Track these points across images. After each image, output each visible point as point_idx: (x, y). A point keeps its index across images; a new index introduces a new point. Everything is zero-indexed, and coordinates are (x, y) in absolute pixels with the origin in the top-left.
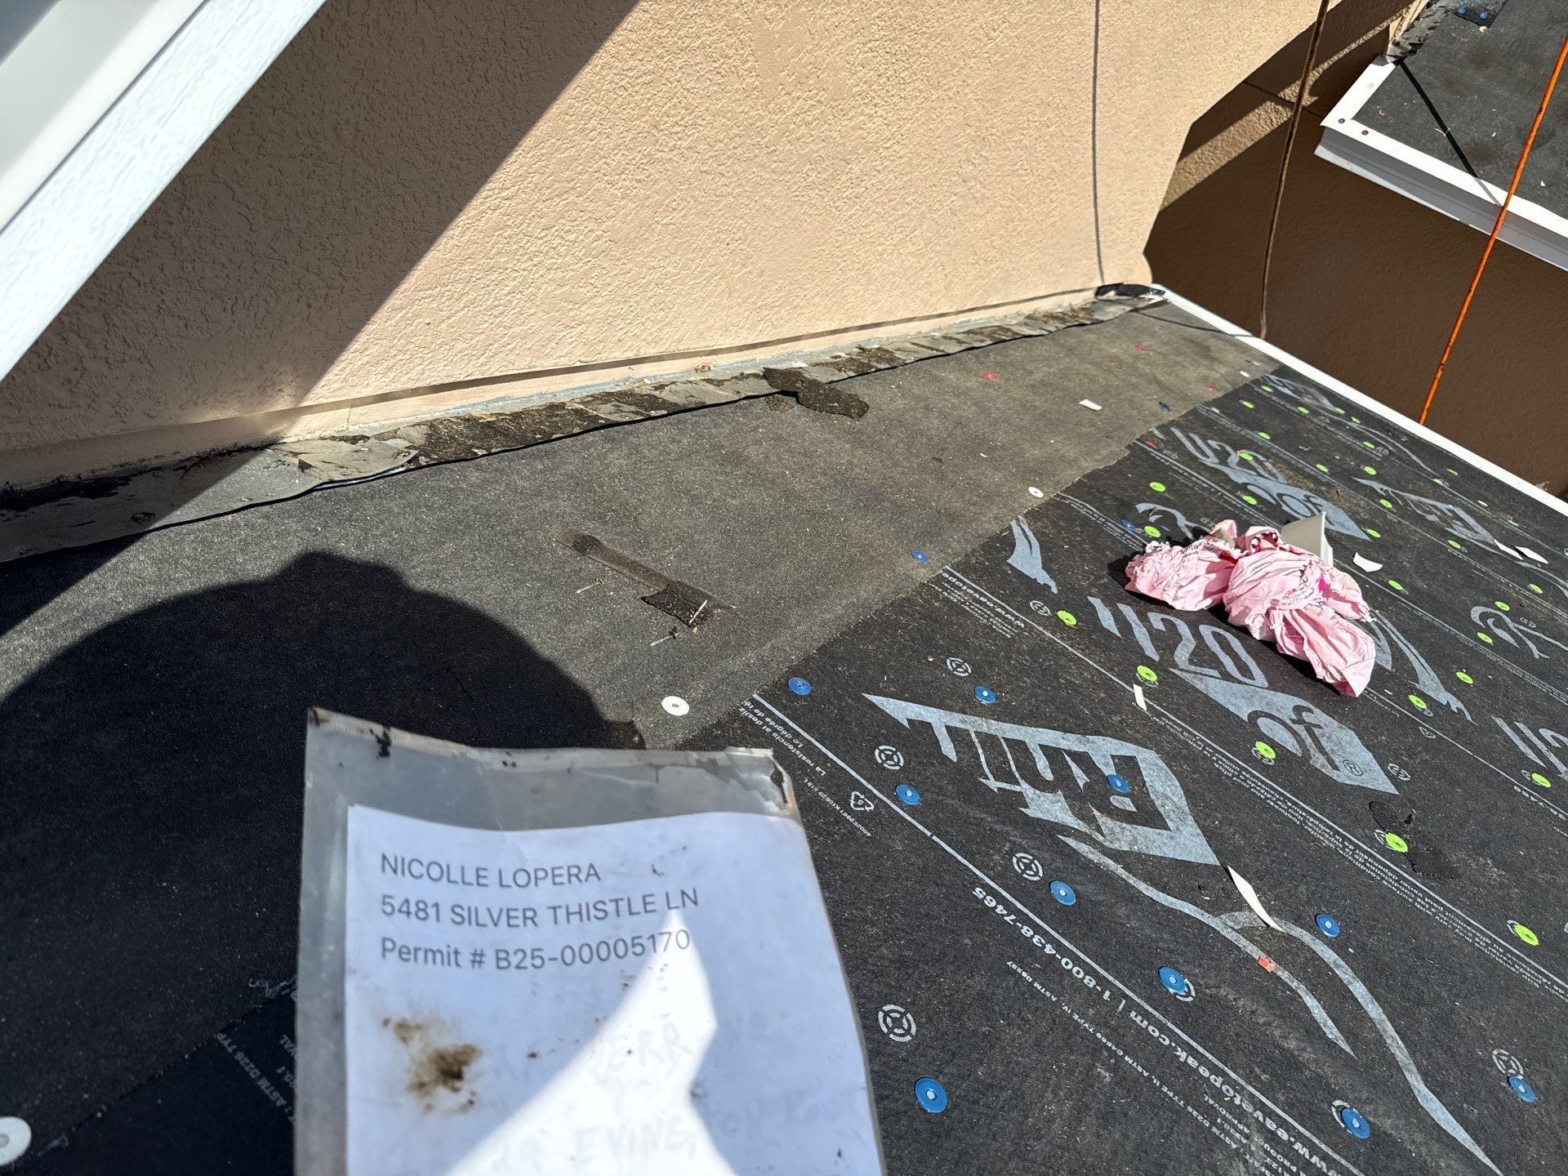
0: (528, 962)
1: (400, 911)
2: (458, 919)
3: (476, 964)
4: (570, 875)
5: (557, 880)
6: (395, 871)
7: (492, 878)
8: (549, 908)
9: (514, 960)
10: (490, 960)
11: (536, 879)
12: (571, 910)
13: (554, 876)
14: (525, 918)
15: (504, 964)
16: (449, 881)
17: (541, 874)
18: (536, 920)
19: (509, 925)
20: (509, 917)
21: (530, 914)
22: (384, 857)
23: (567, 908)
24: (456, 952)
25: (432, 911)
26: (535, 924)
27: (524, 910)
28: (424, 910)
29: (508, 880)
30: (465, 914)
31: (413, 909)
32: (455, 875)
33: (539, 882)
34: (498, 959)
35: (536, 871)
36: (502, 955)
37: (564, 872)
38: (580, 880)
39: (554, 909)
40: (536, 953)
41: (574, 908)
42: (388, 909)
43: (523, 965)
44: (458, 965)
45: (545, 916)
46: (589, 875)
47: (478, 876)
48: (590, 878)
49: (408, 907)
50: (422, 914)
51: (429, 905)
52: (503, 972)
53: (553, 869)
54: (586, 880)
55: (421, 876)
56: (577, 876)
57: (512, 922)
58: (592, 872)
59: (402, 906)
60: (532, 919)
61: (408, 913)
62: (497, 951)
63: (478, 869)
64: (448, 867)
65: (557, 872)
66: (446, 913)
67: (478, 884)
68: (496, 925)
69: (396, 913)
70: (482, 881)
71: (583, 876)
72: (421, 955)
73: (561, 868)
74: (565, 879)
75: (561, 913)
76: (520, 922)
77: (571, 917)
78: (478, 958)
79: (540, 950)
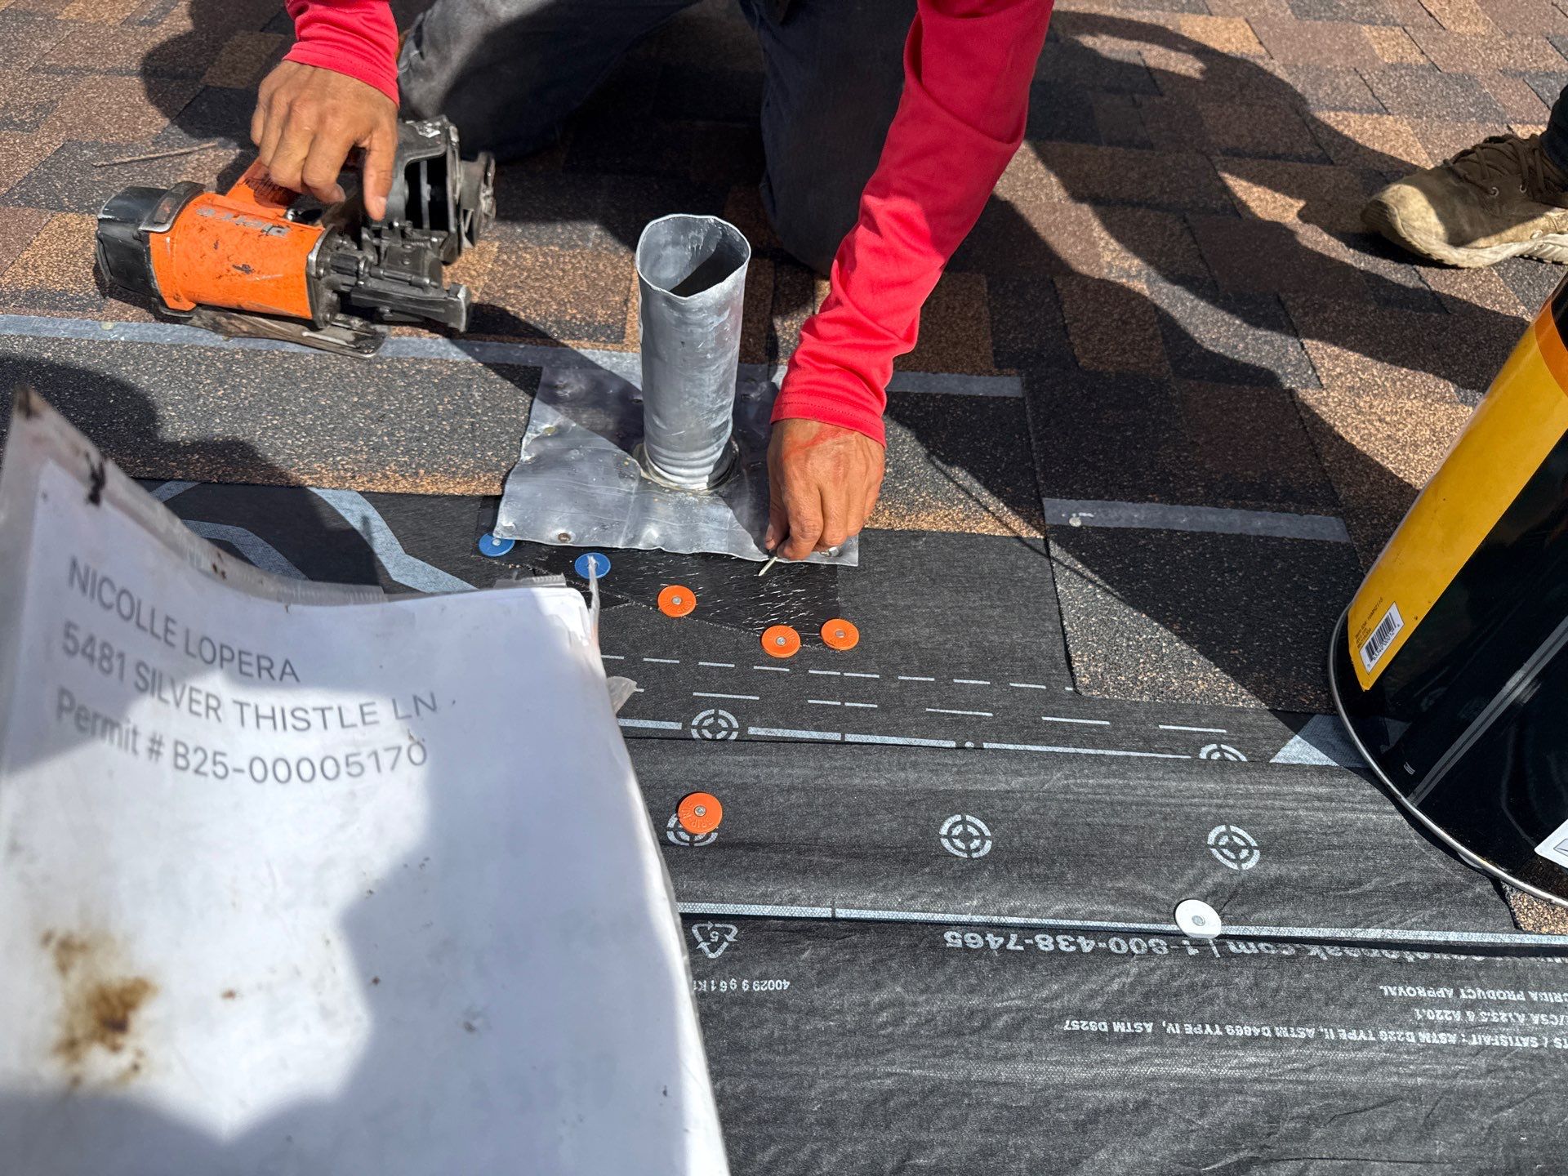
0: (208, 767)
1: (84, 652)
2: (141, 684)
3: (154, 756)
4: (260, 668)
5: (245, 668)
6: (84, 588)
7: (178, 640)
8: (235, 702)
9: (195, 759)
10: (167, 751)
11: (222, 659)
12: (261, 712)
13: (241, 662)
14: (208, 707)
15: (181, 762)
16: (138, 624)
17: (227, 654)
18: (219, 712)
19: (191, 711)
20: (191, 700)
21: (213, 703)
22: (74, 564)
23: (257, 708)
24: (135, 733)
25: (116, 663)
26: (219, 719)
27: (208, 696)
28: (109, 659)
29: (193, 649)
30: (149, 677)
31: (97, 654)
32: (145, 620)
33: (225, 663)
34: (177, 754)
35: (222, 647)
36: (181, 750)
37: (254, 660)
38: (272, 677)
39: (242, 705)
40: (219, 758)
42: (71, 645)
43: (203, 769)
44: (135, 751)
45: (230, 712)
46: (283, 673)
47: (167, 630)
48: (285, 677)
49: (93, 649)
50: (105, 665)
51: (116, 651)
52: (180, 773)
53: (240, 653)
54: (281, 679)
55: (108, 607)
56: (269, 670)
57: (195, 707)
58: (288, 670)
59: (86, 646)
60: (215, 710)
61: (91, 657)
62: (177, 743)
63: (168, 619)
64: (139, 603)
65: (245, 658)
66: (130, 672)
67: (166, 641)
68: (178, 704)
69: (79, 656)
70: (170, 638)
71: (276, 672)
72: (99, 723)
73: (249, 654)
74: (253, 670)
75: (249, 713)
76: (201, 709)
77: (262, 721)
78: (156, 748)
79: (223, 754)
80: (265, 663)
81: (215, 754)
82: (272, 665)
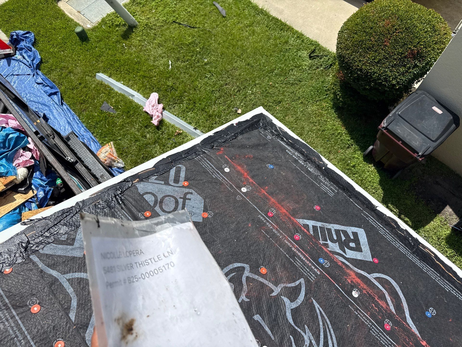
0: (134, 280)
1: (108, 271)
2: (119, 270)
3: (125, 283)
5: (135, 254)
8: (135, 263)
10: (127, 282)
15: (130, 282)
17: (131, 253)
18: (133, 267)
24: (120, 281)
27: (130, 264)
29: (125, 256)
34: (129, 280)
41: (140, 263)
44: (122, 285)
45: (135, 266)
46: (141, 253)
52: (130, 284)
62: (128, 278)
65: (134, 252)
71: (139, 253)
75: (138, 264)
78: (125, 281)
79: (136, 276)
80: (137, 252)
81: (135, 276)
82: (138, 252)
